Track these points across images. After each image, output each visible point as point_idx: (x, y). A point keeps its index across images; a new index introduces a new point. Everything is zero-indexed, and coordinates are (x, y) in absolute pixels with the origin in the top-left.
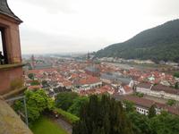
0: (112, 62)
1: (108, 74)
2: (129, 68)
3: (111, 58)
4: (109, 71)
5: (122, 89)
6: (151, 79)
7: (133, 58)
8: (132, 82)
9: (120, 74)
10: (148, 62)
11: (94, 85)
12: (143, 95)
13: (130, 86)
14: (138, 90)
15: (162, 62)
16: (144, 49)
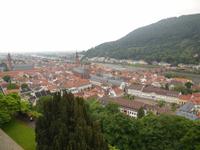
0: (104, 62)
1: (99, 75)
2: (122, 69)
3: (103, 58)
4: (99, 73)
5: (113, 92)
6: (143, 80)
7: (126, 58)
8: (123, 84)
9: (111, 76)
10: (141, 62)
12: (134, 97)
13: (121, 88)
14: (130, 92)
15: (155, 63)
16: (137, 49)
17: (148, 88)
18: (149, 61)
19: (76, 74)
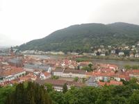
0: (34, 54)
1: (31, 64)
2: (47, 58)
3: (33, 51)
4: (31, 62)
5: (43, 75)
6: (63, 65)
7: (50, 51)
8: (50, 68)
9: (40, 63)
10: (61, 53)
11: (18, 75)
12: (58, 77)
13: (48, 71)
14: (55, 74)
16: (57, 44)
17: (67, 70)
18: (65, 52)
19: (11, 64)
